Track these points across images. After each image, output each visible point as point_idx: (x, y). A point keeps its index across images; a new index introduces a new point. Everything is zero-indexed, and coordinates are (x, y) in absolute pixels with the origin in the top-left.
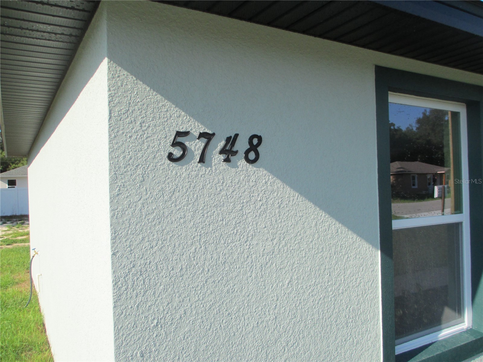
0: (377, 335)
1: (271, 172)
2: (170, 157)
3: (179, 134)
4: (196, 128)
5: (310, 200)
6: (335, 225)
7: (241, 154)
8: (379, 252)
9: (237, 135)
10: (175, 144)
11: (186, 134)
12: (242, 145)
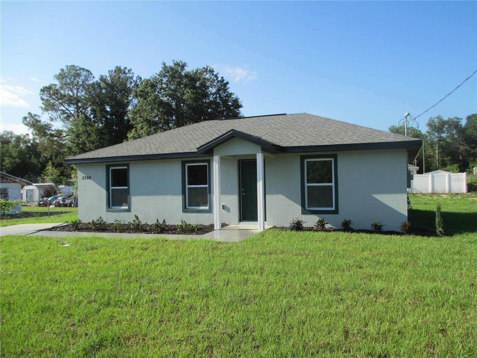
2: (82, 179)
12: (89, 177)
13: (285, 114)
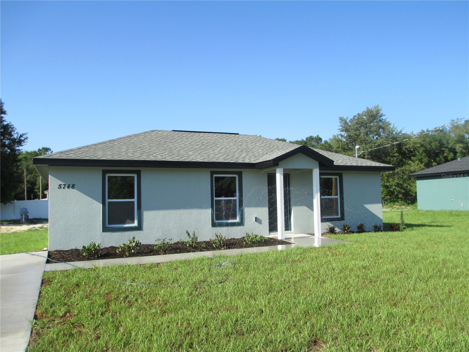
0: (101, 220)
1: (77, 190)
2: (59, 188)
3: (60, 185)
4: (63, 183)
5: (85, 194)
6: (91, 199)
7: (71, 187)
8: (102, 205)
9: (70, 184)
10: (59, 186)
11: (61, 184)
12: (71, 186)
13: (238, 134)
